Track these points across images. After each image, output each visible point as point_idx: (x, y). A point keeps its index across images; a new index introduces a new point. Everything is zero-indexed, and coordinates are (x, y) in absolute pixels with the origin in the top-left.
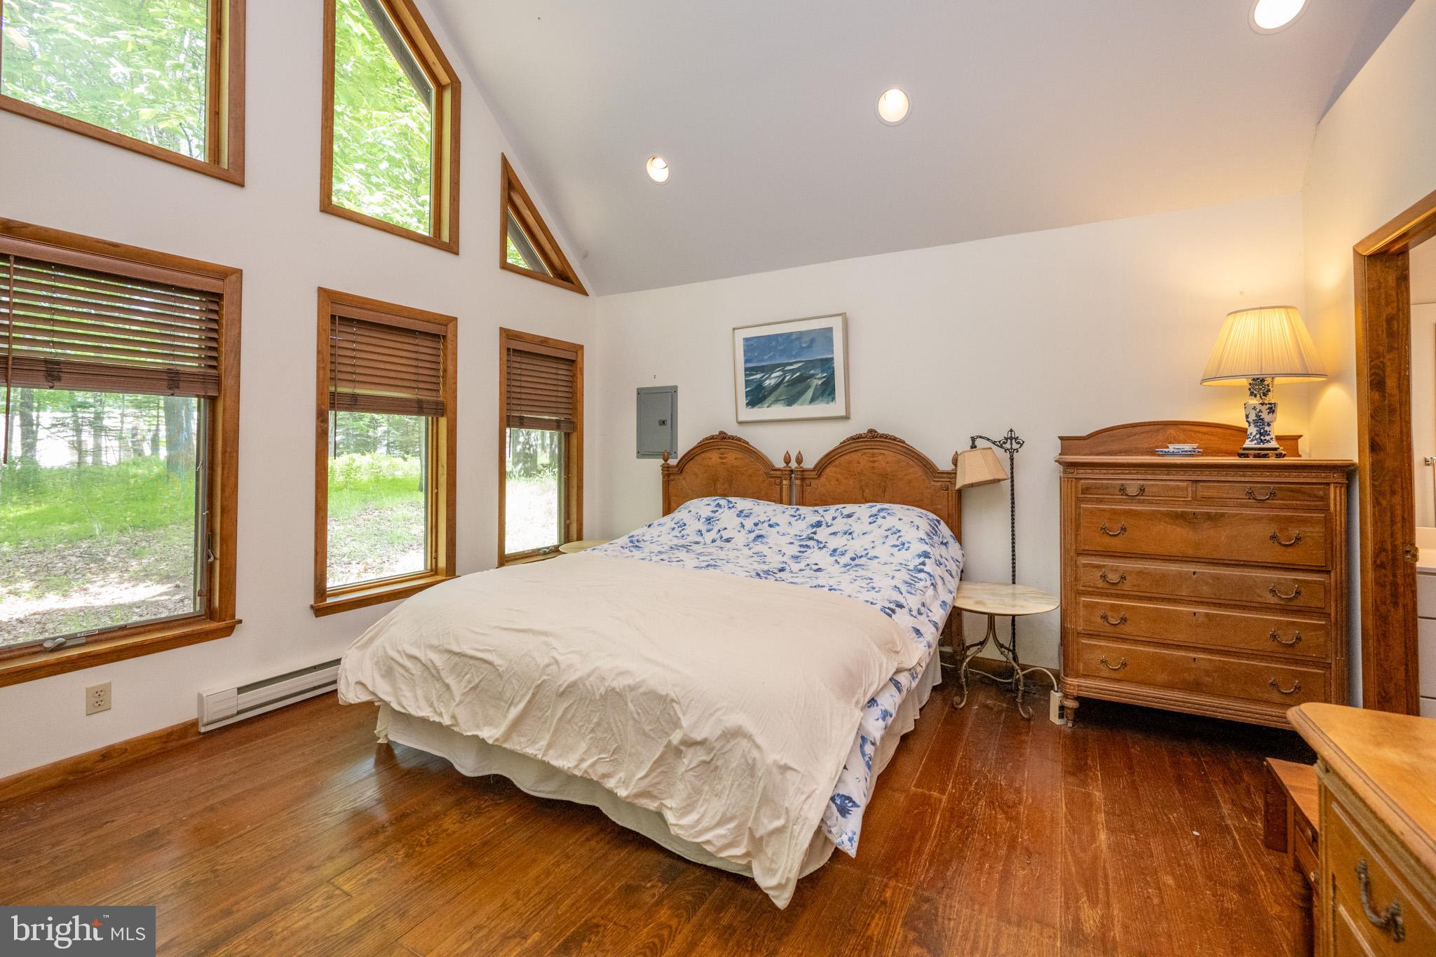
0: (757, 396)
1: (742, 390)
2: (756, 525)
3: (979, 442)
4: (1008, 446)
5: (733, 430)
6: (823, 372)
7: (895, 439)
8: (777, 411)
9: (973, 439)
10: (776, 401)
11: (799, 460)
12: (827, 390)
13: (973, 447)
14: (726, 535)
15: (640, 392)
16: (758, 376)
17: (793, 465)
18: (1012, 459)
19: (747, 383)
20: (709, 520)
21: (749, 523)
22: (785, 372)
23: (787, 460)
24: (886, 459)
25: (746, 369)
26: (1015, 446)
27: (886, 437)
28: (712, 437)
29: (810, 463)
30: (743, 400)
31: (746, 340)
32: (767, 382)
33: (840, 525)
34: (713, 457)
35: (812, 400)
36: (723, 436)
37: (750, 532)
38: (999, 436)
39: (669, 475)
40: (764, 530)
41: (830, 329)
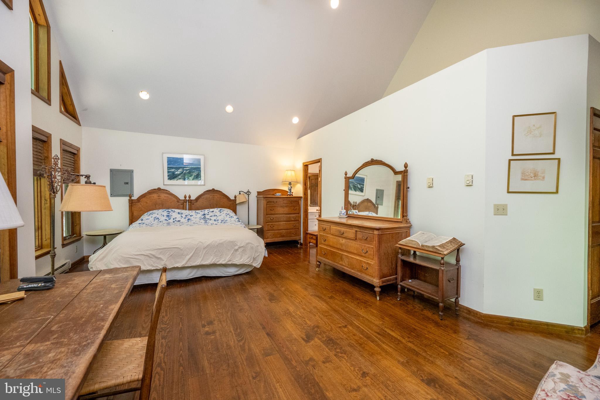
0: (172, 176)
1: (166, 174)
2: (186, 216)
3: (241, 192)
4: (248, 193)
5: (163, 187)
6: (197, 171)
7: (220, 191)
8: (181, 182)
9: (240, 192)
10: (180, 179)
11: (190, 197)
12: (198, 177)
13: (240, 194)
14: (177, 220)
15: (112, 171)
16: (173, 170)
17: (187, 198)
18: (248, 196)
19: (168, 172)
20: (168, 216)
21: (184, 216)
22: (184, 170)
23: (185, 197)
24: (217, 196)
25: (168, 167)
26: (249, 193)
27: (217, 191)
28: (155, 189)
29: (193, 198)
30: (166, 177)
31: (168, 158)
32: (177, 173)
33: (211, 214)
34: (155, 196)
35: (193, 179)
36: (159, 189)
37: (185, 218)
38: (246, 192)
39: (132, 203)
40: (189, 217)
41: (200, 159)
